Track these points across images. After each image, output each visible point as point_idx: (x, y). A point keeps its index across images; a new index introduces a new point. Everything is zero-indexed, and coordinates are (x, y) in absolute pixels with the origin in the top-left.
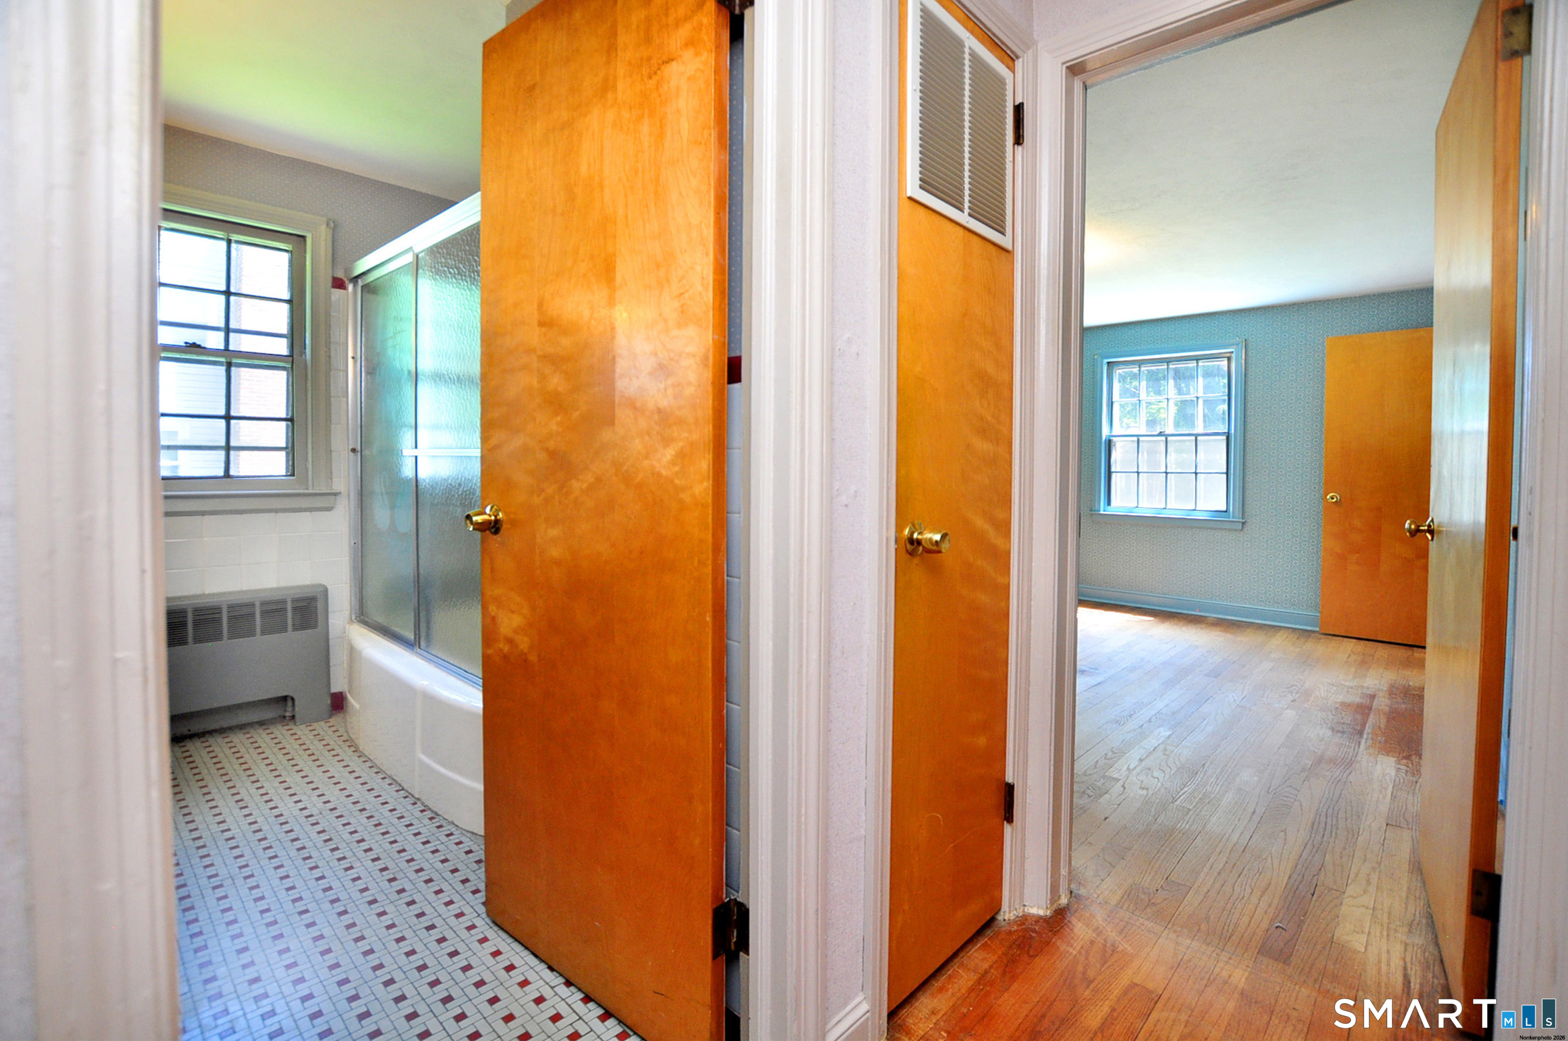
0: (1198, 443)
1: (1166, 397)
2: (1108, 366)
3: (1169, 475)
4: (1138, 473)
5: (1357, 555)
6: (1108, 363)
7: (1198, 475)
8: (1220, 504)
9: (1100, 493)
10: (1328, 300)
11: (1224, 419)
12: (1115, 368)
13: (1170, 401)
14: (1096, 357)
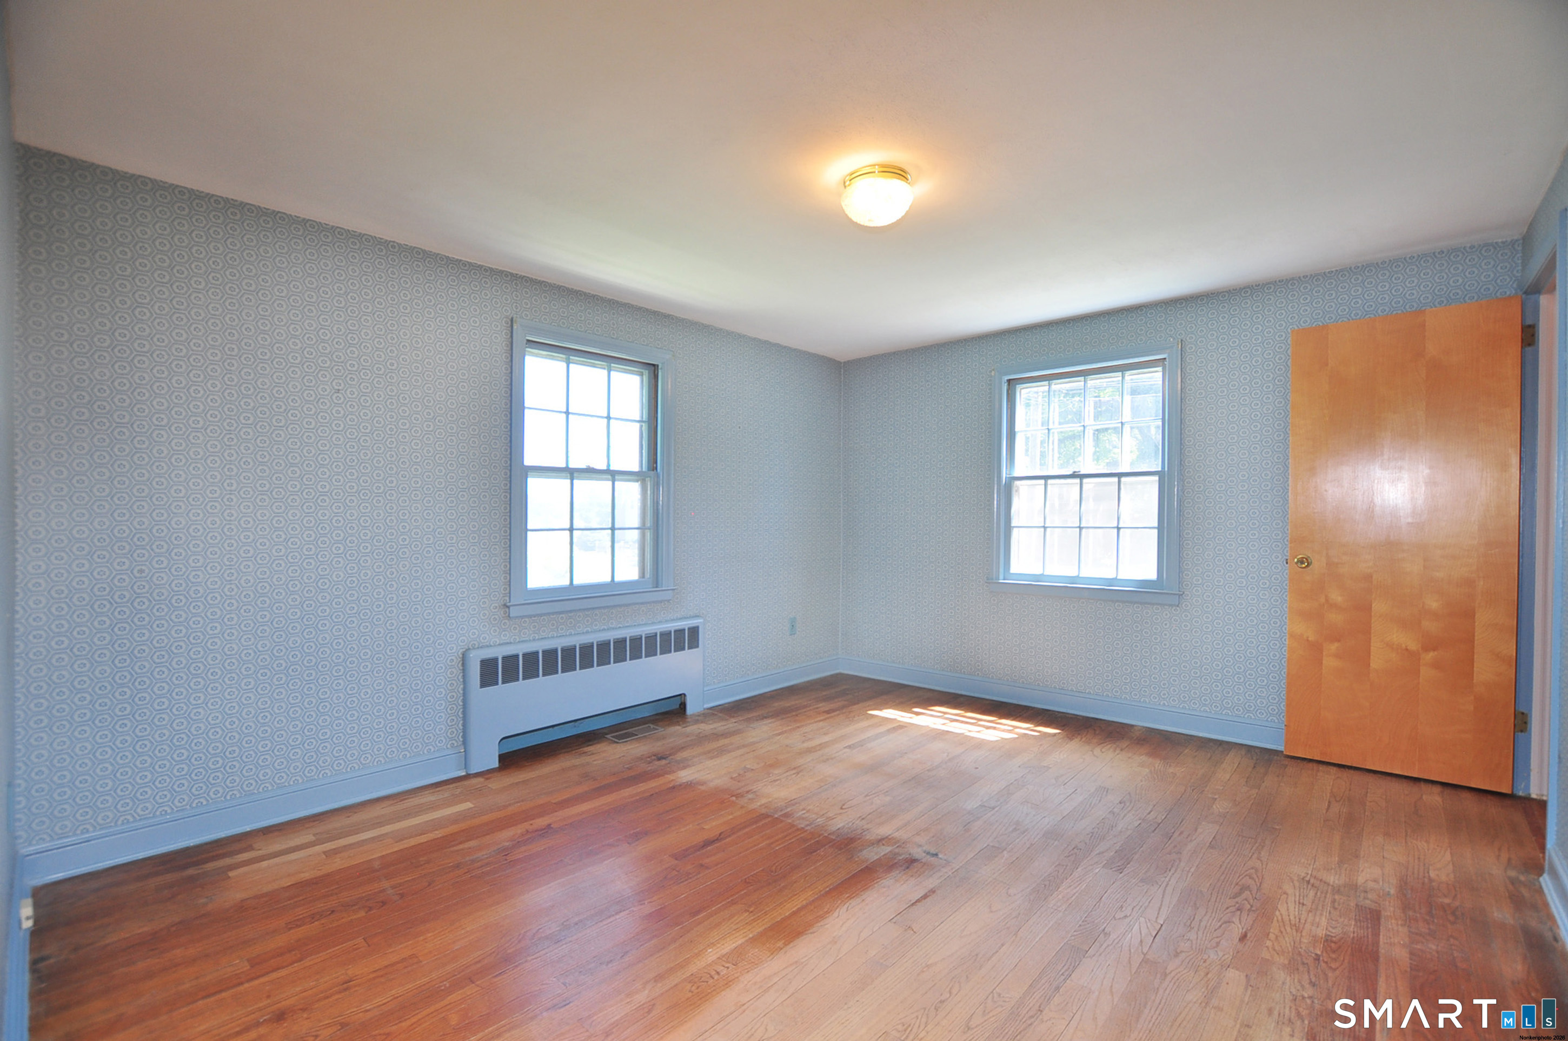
0: (1122, 486)
1: (1082, 424)
2: (1009, 385)
3: (1084, 530)
4: (1045, 528)
5: (1336, 645)
6: (1009, 381)
7: (1122, 530)
8: (1150, 573)
9: (998, 557)
10: (1293, 279)
11: (1156, 453)
12: (1019, 387)
13: (1087, 429)
14: (993, 373)
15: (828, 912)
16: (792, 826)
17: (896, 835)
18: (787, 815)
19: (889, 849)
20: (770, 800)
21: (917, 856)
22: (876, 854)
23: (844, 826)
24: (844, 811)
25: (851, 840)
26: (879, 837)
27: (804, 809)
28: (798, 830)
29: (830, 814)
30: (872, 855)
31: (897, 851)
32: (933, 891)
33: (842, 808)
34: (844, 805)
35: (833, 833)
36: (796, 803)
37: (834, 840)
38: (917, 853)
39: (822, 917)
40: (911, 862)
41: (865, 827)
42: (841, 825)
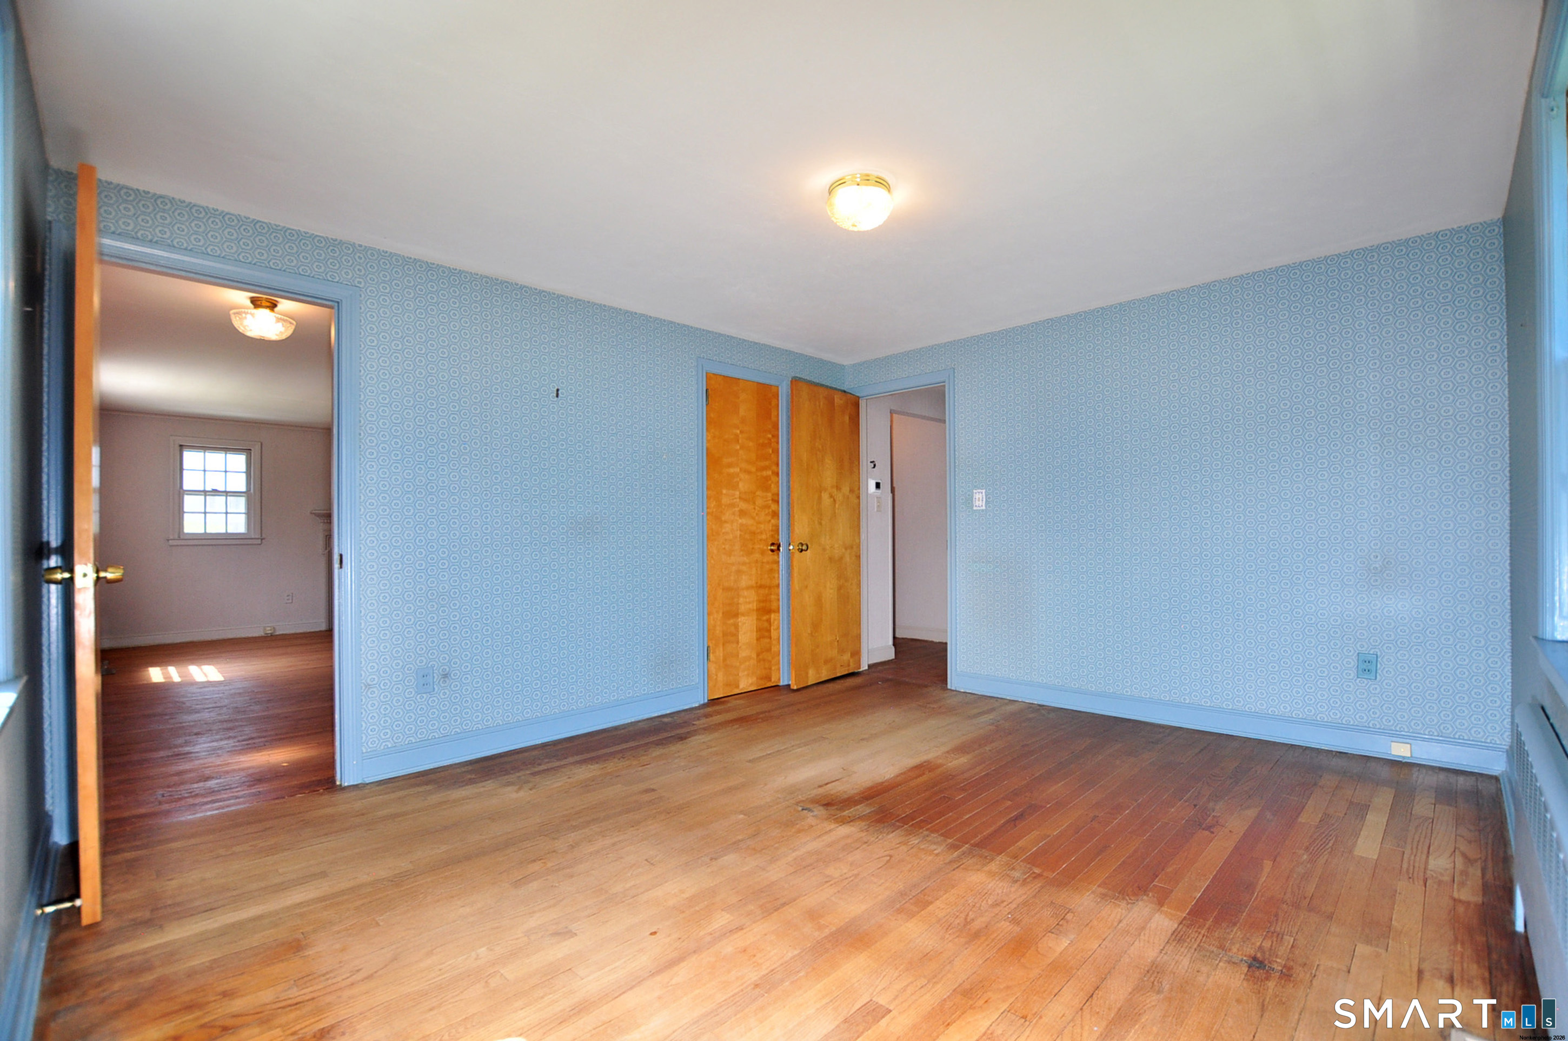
15: (897, 776)
16: (946, 835)
17: (833, 826)
18: (955, 847)
19: (846, 813)
20: (986, 869)
21: (821, 808)
22: (858, 810)
23: (888, 834)
24: (887, 853)
25: (879, 821)
26: (851, 823)
27: (937, 855)
28: (937, 831)
29: (904, 848)
30: (863, 809)
31: (838, 812)
32: (820, 786)
33: (891, 856)
34: (888, 861)
35: (899, 827)
36: (951, 862)
37: (898, 821)
38: (820, 811)
39: (904, 773)
40: (827, 805)
41: (864, 834)
42: (891, 835)
